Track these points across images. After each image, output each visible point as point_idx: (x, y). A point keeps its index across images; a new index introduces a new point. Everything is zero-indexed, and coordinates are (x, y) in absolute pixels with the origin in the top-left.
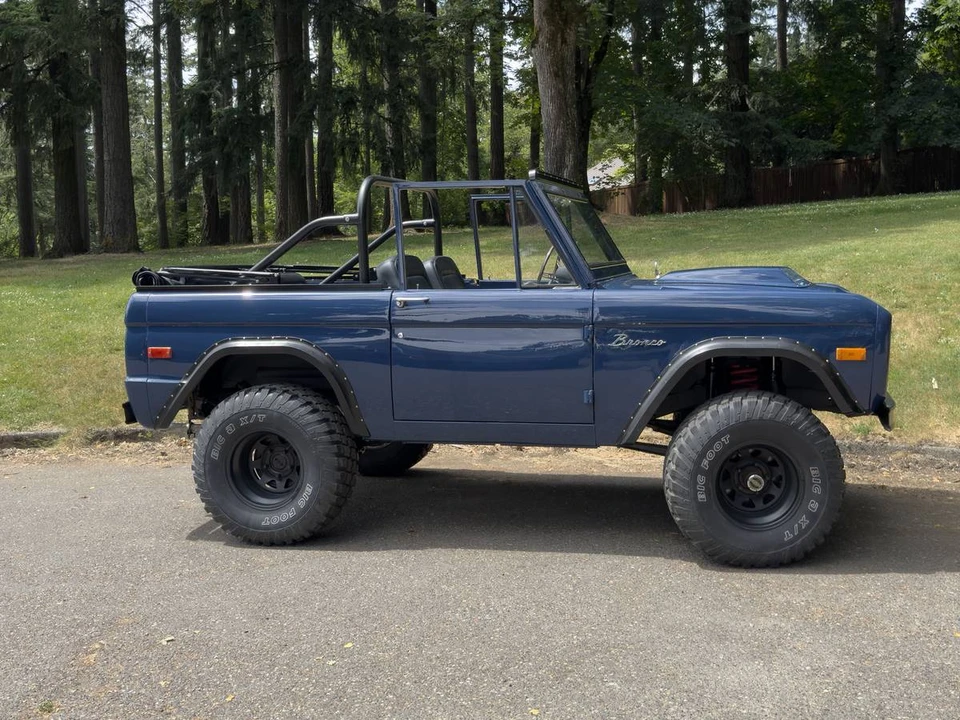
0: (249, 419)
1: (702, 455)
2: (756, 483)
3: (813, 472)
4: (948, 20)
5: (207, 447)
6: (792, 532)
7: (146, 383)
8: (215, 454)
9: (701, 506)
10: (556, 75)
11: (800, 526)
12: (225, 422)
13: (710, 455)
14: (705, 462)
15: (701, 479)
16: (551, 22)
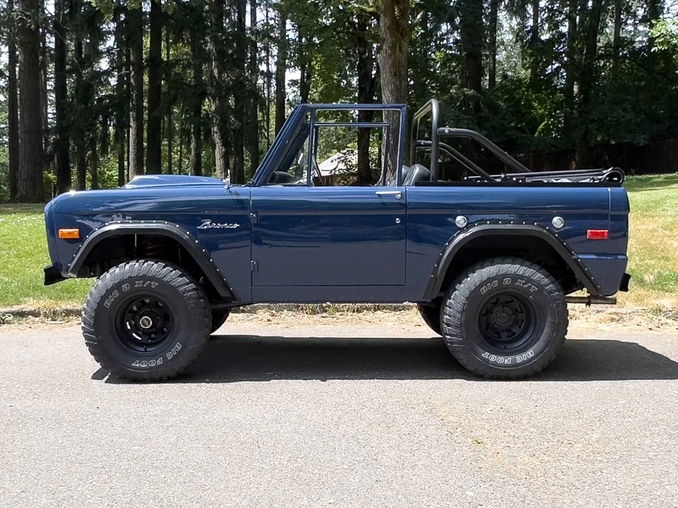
10: (395, 74)
16: (392, 34)
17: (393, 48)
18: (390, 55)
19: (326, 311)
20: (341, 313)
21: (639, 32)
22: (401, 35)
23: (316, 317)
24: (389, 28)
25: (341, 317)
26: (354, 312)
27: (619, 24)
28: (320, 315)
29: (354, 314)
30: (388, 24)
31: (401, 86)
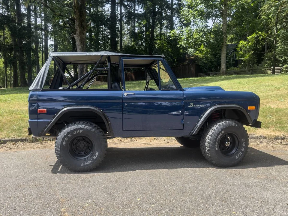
0: (76, 132)
1: (217, 137)
2: (228, 144)
3: (243, 140)
4: (173, 36)
5: (61, 142)
6: (238, 157)
7: (37, 121)
8: (64, 144)
9: (216, 151)
10: (81, 43)
11: (240, 155)
12: (68, 133)
13: (219, 137)
14: (218, 139)
15: (217, 143)
16: (79, 28)
17: (80, 33)
18: (79, 36)
19: (38, 141)
20: (45, 141)
21: (168, 32)
22: (83, 28)
23: (33, 144)
24: (78, 25)
25: (45, 143)
26: (51, 140)
27: (161, 29)
28: (35, 143)
29: (51, 142)
30: (78, 24)
31: (84, 47)
